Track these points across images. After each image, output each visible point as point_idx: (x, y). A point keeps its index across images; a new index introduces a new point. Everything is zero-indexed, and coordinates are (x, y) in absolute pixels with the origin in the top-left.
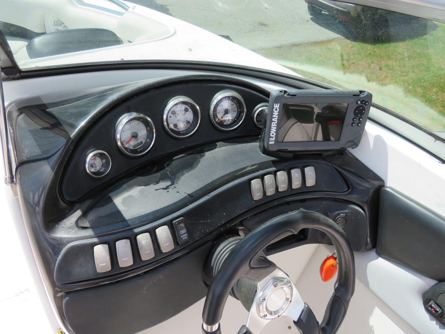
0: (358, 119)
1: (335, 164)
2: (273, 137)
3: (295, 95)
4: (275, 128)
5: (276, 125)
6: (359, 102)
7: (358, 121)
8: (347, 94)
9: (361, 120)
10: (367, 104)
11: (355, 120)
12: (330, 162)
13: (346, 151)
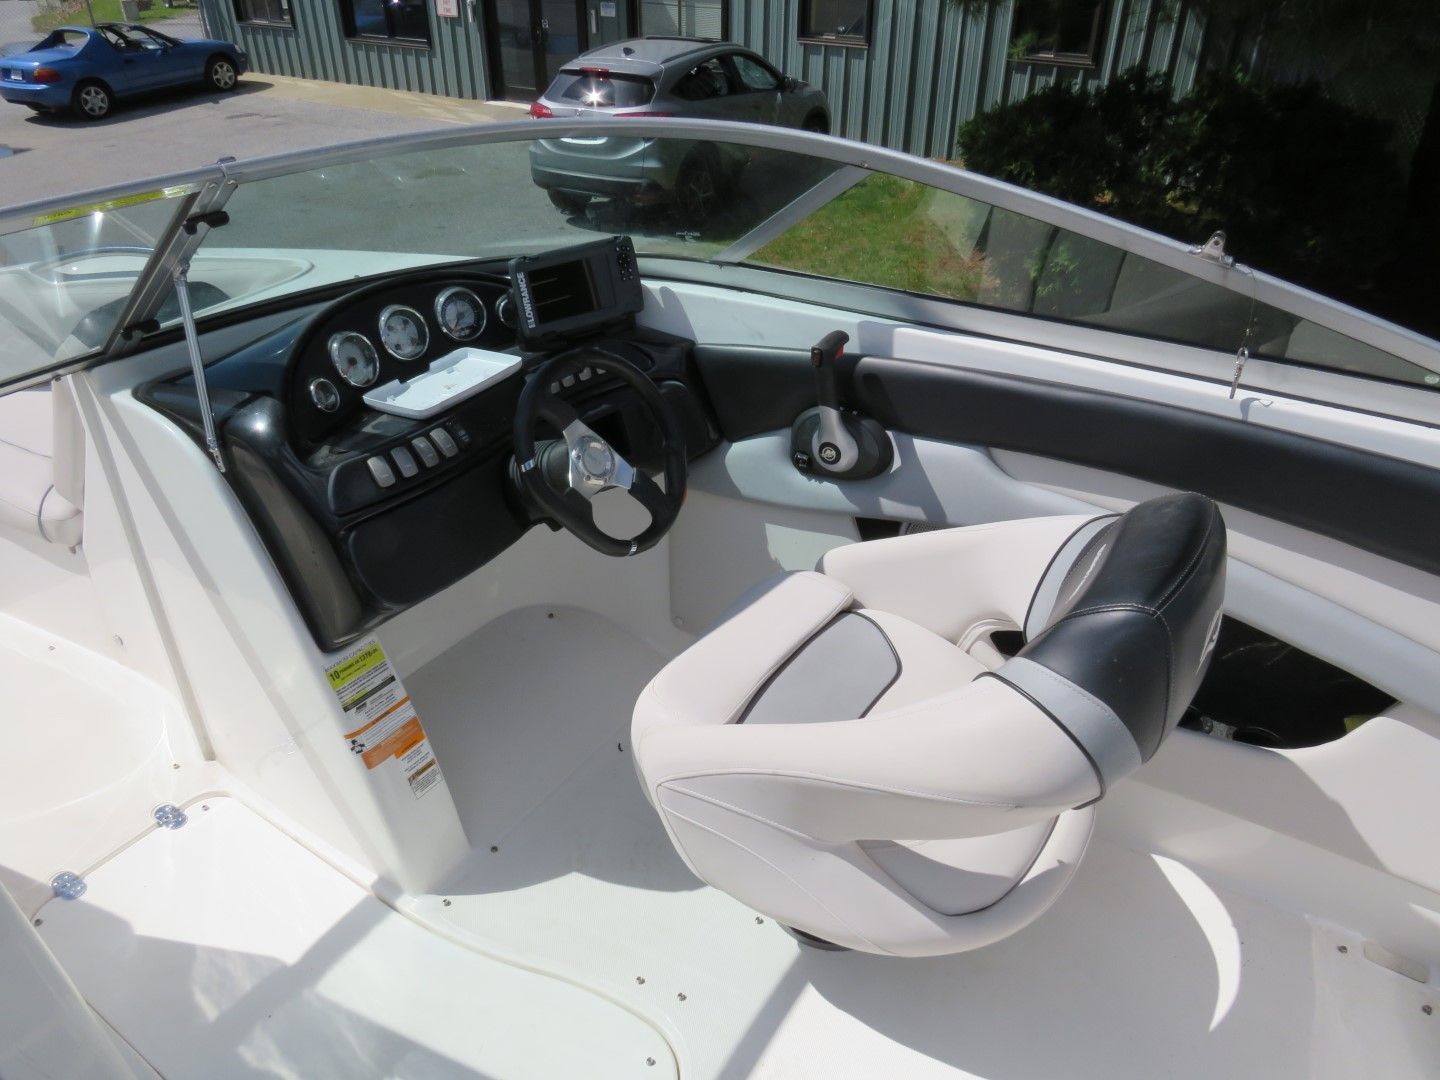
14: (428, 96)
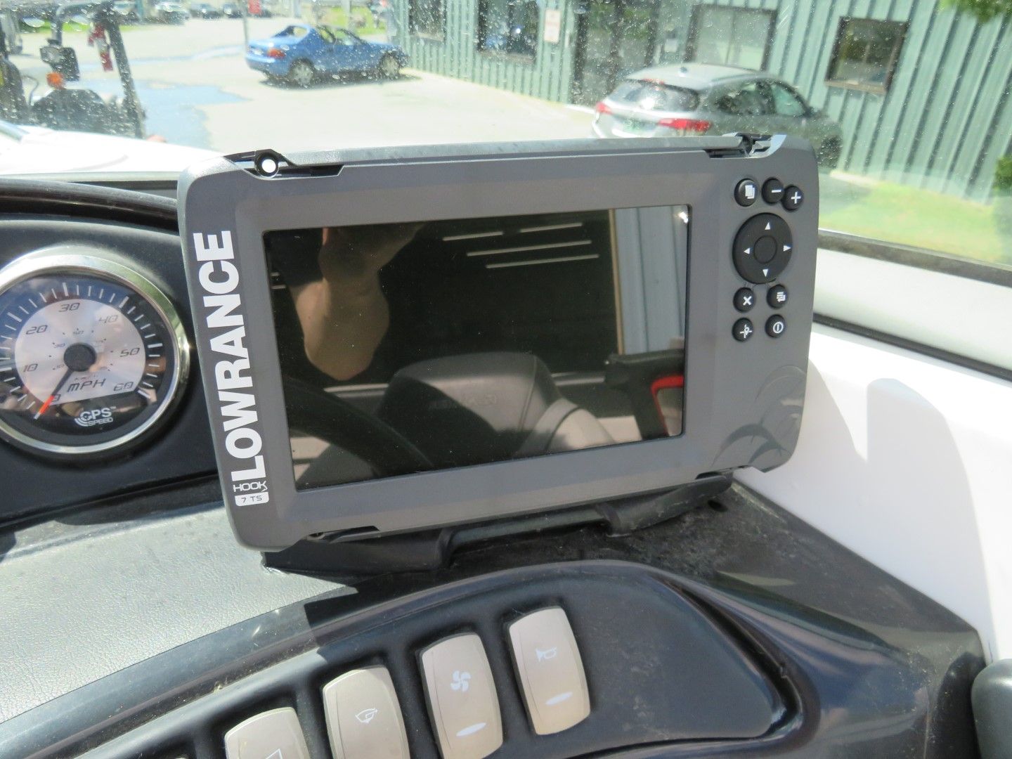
0: (761, 292)
1: (690, 571)
2: (249, 464)
3: (332, 169)
4: (250, 400)
5: (247, 382)
6: (750, 192)
7: (766, 311)
8: (668, 145)
9: (781, 297)
10: (796, 198)
11: (747, 301)
12: (657, 562)
13: (736, 488)
14: (526, 97)
